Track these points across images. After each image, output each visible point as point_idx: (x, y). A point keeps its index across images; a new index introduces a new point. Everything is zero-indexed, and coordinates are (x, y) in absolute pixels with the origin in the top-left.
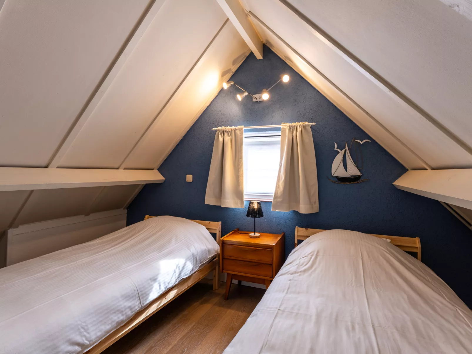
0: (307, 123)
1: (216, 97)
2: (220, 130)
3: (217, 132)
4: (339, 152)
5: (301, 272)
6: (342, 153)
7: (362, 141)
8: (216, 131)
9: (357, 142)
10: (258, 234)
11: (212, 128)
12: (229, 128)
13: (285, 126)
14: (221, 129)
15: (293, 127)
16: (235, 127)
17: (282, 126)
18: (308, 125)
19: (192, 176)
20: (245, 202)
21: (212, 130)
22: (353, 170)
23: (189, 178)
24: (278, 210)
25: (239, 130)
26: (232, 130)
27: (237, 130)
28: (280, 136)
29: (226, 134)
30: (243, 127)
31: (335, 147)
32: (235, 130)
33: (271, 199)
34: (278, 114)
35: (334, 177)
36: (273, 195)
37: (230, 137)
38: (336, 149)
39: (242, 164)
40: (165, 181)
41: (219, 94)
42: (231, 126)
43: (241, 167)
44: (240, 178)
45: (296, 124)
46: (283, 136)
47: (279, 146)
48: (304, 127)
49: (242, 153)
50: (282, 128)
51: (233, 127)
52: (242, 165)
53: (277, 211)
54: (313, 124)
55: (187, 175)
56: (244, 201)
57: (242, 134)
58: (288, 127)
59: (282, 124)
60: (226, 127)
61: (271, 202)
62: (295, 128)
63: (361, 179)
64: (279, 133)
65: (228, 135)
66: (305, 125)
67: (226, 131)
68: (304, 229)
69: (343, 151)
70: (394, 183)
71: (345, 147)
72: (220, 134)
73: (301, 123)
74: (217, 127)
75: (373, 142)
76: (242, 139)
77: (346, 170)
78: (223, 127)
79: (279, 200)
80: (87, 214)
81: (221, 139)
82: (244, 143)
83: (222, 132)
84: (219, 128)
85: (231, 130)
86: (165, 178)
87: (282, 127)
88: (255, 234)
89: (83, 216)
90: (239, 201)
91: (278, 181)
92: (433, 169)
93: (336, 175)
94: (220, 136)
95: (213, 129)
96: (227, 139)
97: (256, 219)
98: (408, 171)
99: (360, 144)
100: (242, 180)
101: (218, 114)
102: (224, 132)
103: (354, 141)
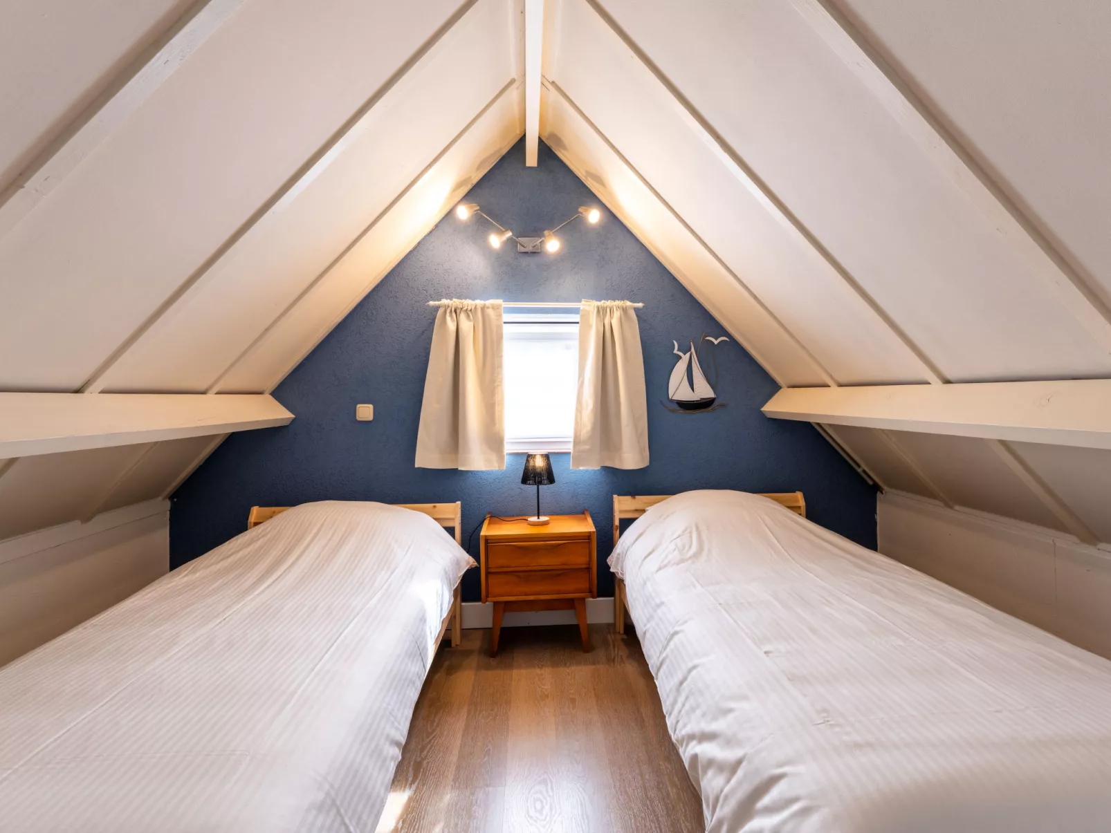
0: (628, 303)
1: (431, 232)
2: (448, 307)
3: (441, 311)
4: (680, 358)
5: (690, 558)
6: (686, 358)
7: (716, 340)
8: (437, 308)
9: (709, 340)
10: (543, 519)
11: (428, 301)
12: (468, 303)
13: (589, 305)
14: (450, 304)
15: (605, 309)
16: (482, 302)
17: (584, 305)
18: (630, 307)
19: (371, 406)
20: (506, 458)
21: (428, 306)
22: (703, 390)
23: (365, 412)
24: (582, 466)
25: (493, 308)
26: (476, 308)
27: (488, 308)
28: (578, 323)
29: (463, 317)
30: (500, 301)
31: (674, 349)
32: (483, 308)
33: (569, 448)
34: (569, 282)
35: (672, 401)
36: (572, 440)
37: (472, 323)
38: (676, 351)
39: (502, 379)
40: (294, 421)
41: (437, 226)
42: (474, 300)
43: (498, 386)
44: (497, 408)
45: (609, 303)
46: (584, 325)
47: (576, 343)
48: (625, 310)
49: (501, 356)
50: (582, 310)
51: (479, 302)
52: (501, 381)
53: (581, 468)
54: (640, 305)
55: (359, 406)
56: (505, 454)
57: (500, 316)
58: (596, 309)
59: (583, 302)
60: (463, 301)
61: (569, 453)
62: (608, 310)
63: (716, 403)
64: (575, 318)
65: (468, 316)
66: (626, 307)
67: (462, 309)
68: (628, 498)
69: (688, 354)
70: (762, 409)
71: (690, 350)
72: (448, 314)
73: (618, 303)
74: (440, 300)
75: (733, 342)
76: (500, 328)
77: (693, 390)
78: (454, 300)
79: (587, 447)
80: (87, 519)
81: (451, 326)
82: (505, 336)
83: (453, 310)
84: (445, 301)
85: (473, 307)
86: (293, 413)
87: (582, 307)
88: (538, 518)
89: (77, 523)
90: (494, 457)
91: (579, 410)
92: (840, 385)
93: (676, 398)
94: (448, 318)
95: (432, 303)
96: (466, 326)
97: (540, 486)
98: (782, 390)
99: (713, 343)
100: (501, 412)
101: (437, 271)
102: (458, 311)
103: (703, 339)
